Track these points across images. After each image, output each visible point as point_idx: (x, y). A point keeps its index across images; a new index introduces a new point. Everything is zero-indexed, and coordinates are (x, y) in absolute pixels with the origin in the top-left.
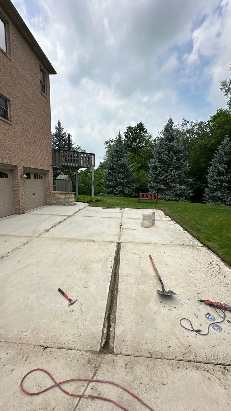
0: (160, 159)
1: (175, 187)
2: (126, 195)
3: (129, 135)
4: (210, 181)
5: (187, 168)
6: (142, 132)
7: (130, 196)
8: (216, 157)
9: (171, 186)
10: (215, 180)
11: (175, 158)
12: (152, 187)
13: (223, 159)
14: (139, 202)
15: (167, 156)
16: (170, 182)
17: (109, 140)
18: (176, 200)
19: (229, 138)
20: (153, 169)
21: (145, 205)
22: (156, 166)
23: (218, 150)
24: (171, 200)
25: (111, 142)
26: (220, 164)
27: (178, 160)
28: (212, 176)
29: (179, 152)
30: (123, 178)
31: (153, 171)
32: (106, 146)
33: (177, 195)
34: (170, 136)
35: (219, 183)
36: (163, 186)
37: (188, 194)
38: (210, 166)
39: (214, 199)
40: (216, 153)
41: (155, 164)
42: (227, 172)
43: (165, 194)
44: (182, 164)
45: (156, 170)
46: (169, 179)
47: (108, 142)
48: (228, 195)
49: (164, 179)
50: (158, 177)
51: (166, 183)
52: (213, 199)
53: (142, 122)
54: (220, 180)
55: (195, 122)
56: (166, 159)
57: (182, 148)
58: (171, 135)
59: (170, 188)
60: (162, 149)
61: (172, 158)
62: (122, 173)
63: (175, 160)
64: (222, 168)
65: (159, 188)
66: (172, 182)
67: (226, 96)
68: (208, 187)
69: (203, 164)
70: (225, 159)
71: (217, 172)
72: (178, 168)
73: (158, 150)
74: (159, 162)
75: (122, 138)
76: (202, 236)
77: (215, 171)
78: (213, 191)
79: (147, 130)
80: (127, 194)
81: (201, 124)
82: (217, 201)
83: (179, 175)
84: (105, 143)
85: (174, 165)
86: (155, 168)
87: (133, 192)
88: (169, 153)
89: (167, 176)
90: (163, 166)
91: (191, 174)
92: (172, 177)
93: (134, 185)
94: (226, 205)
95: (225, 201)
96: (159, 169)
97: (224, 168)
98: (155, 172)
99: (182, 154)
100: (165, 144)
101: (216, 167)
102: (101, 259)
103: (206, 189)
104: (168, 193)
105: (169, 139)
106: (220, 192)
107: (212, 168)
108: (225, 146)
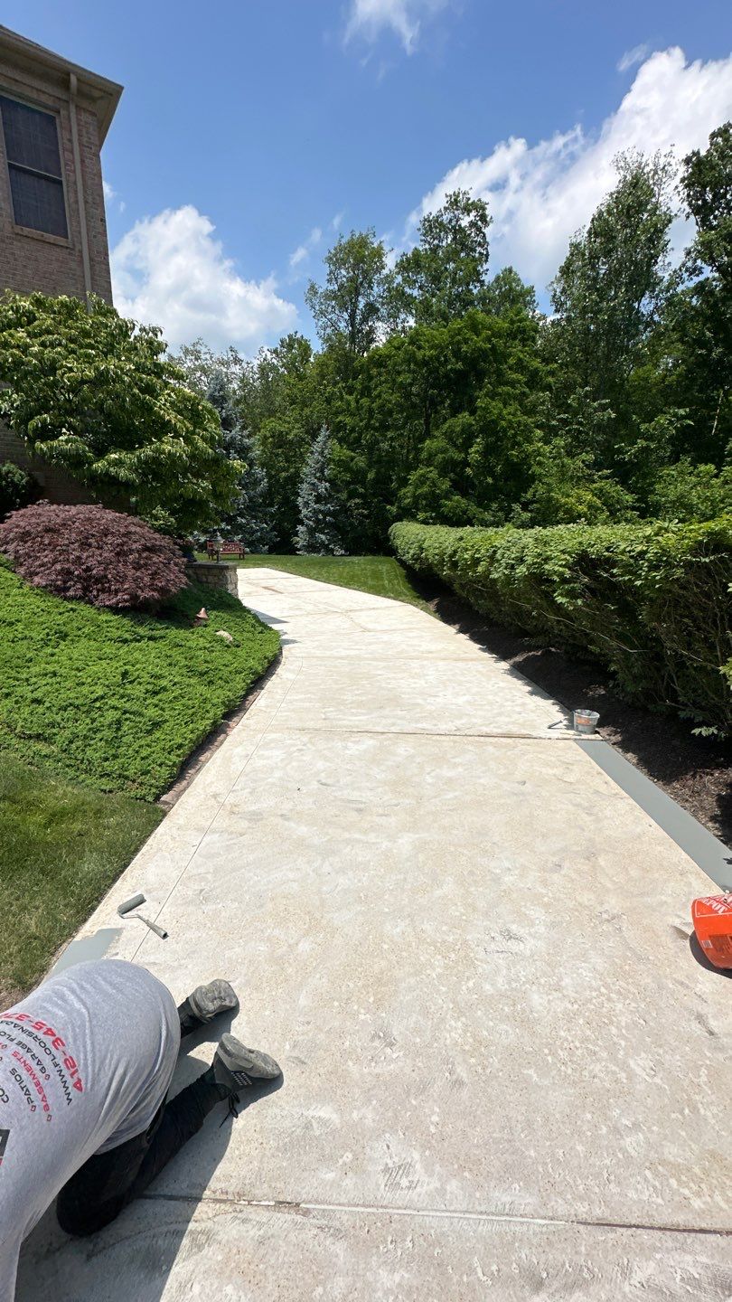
4: (304, 512)
8: (310, 466)
10: (316, 512)
13: (322, 472)
18: (252, 552)
19: (329, 433)
26: (320, 480)
28: (307, 504)
35: (321, 517)
38: (302, 481)
39: (315, 548)
42: (331, 497)
48: (335, 539)
52: (312, 548)
54: (321, 511)
59: (239, 528)
64: (323, 487)
68: (303, 524)
70: (326, 472)
71: (315, 496)
77: (312, 493)
78: (311, 531)
82: (319, 552)
94: (334, 555)
95: (332, 550)
97: (326, 489)
101: (313, 484)
103: (300, 528)
106: (323, 533)
107: (305, 486)
108: (323, 447)
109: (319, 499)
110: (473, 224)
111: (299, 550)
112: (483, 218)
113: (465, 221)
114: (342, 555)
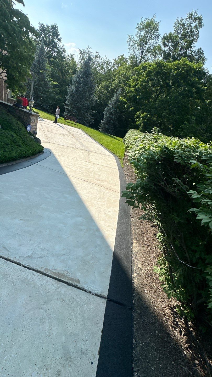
0: (78, 89)
4: (105, 116)
6: (55, 38)
8: (112, 101)
13: (115, 104)
35: (109, 120)
37: (91, 121)
38: (107, 106)
41: (73, 92)
49: (78, 107)
51: (79, 110)
53: (56, 24)
56: (82, 91)
58: (88, 71)
64: (113, 110)
67: (129, 50)
77: (109, 111)
78: (105, 124)
88: (85, 87)
95: (110, 132)
103: (102, 121)
105: (86, 74)
106: (109, 125)
109: (111, 113)
110: (196, 26)
111: (100, 129)
112: (200, 24)
113: (194, 24)
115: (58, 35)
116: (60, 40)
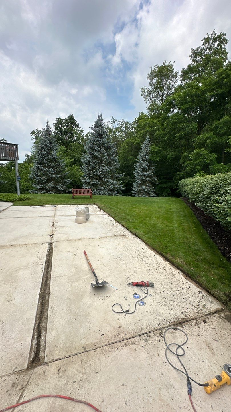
0: (92, 154)
1: (108, 182)
2: (59, 192)
3: (60, 127)
4: (137, 176)
5: (117, 164)
6: (73, 125)
7: (64, 192)
8: (140, 155)
9: (104, 181)
10: (141, 175)
11: (106, 154)
12: (86, 183)
13: (145, 157)
14: (73, 198)
15: (99, 152)
16: (103, 177)
17: (35, 131)
18: (109, 195)
19: (149, 139)
20: (86, 164)
21: (80, 201)
22: (89, 161)
23: (141, 149)
24: (105, 195)
25: (39, 133)
26: (144, 161)
27: (109, 156)
28: (138, 172)
29: (110, 148)
30: (56, 173)
31: (87, 166)
32: (33, 136)
33: (110, 190)
34: (100, 133)
35: (144, 178)
36: (97, 181)
37: (119, 188)
38: (136, 162)
39: (141, 192)
40: (140, 151)
41: (88, 160)
42: (149, 169)
43: (99, 189)
44: (113, 160)
45: (89, 165)
46: (102, 174)
47: (36, 133)
48: (151, 188)
49: (97, 175)
50: (92, 172)
51: (99, 179)
53: (72, 115)
54: (144, 176)
55: (122, 121)
56: (98, 155)
57: (112, 145)
58: (102, 132)
59: (103, 183)
60: (93, 144)
61: (104, 154)
62: (53, 167)
63: (106, 156)
64: (145, 165)
65: (93, 183)
66: (105, 177)
67: (145, 101)
68: (135, 181)
69: (131, 161)
70: (148, 157)
71: (142, 168)
72: (109, 164)
73: (90, 146)
74: (92, 157)
75: (51, 129)
76: (131, 226)
77: (140, 168)
78: (139, 185)
79: (78, 124)
80: (60, 190)
81: (127, 124)
82: (143, 194)
83: (110, 170)
84: (31, 133)
85: (105, 161)
86: (88, 164)
87: (67, 188)
88: (101, 149)
89: (100, 172)
90: (95, 162)
91: (121, 169)
92: (104, 172)
93: (68, 181)
94: (150, 196)
95: (149, 194)
96: (92, 165)
97: (147, 165)
98: (88, 167)
99: (112, 151)
100: (96, 140)
101: (141, 163)
102: (30, 264)
103: (134, 184)
104: (102, 188)
105: (99, 135)
106: (145, 186)
107: (137, 165)
108: (146, 146)
109: (144, 170)
111: (135, 194)
114: (154, 196)
115: (76, 123)
116: (77, 126)
